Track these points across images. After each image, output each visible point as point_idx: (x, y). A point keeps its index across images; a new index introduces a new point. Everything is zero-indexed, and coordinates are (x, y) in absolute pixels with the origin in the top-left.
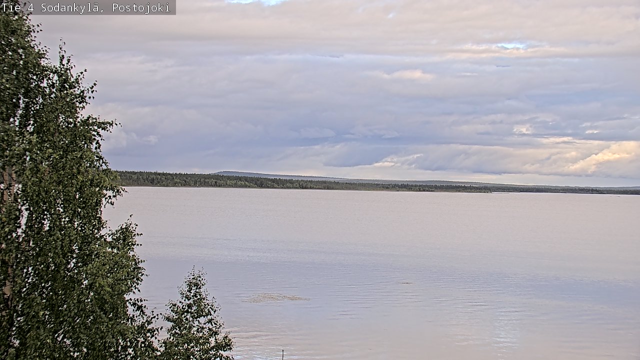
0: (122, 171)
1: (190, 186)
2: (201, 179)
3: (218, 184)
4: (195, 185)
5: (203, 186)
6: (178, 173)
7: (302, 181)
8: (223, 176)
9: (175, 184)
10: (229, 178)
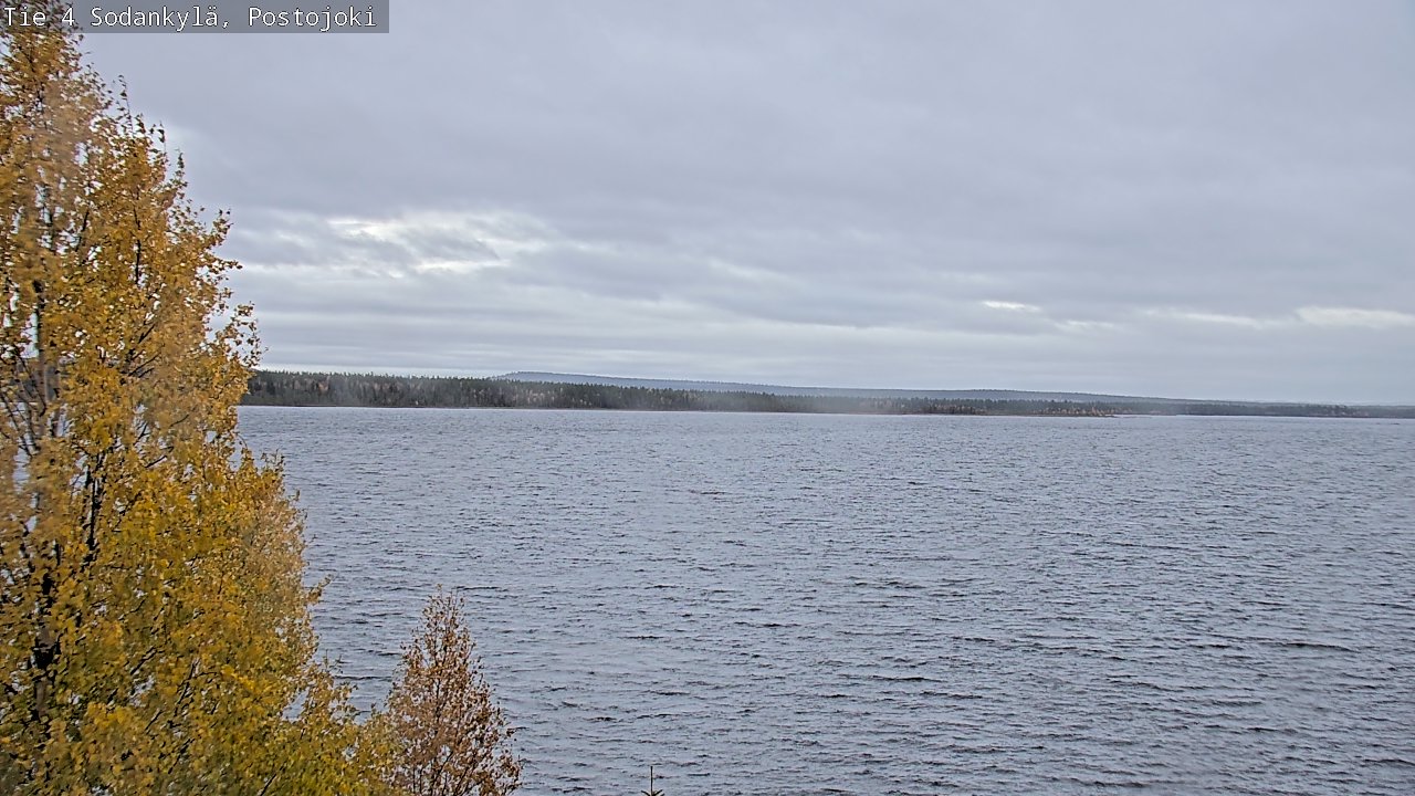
0: (295, 372)
1: (446, 405)
2: (469, 390)
3: (506, 401)
4: (457, 404)
5: (473, 406)
6: (419, 377)
7: (692, 391)
8: (518, 382)
9: (413, 401)
10: (531, 386)
